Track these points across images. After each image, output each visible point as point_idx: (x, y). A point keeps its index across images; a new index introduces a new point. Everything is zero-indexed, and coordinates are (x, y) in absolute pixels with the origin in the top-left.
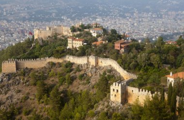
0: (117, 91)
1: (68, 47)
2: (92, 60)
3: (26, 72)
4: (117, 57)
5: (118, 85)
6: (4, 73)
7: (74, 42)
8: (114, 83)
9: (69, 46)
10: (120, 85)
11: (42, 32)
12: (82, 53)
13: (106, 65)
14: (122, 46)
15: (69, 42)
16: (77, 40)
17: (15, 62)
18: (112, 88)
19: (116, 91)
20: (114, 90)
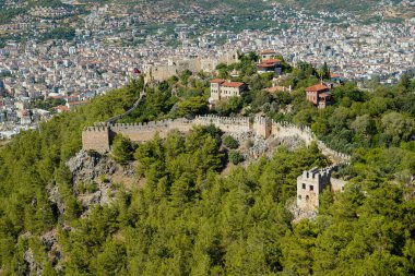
0: (312, 188)
1: (211, 100)
2: (259, 125)
5: (314, 177)
6: (87, 151)
7: (223, 88)
8: (305, 173)
9: (214, 97)
13: (287, 134)
14: (321, 96)
15: (212, 88)
16: (230, 86)
17: (106, 129)
18: (300, 182)
19: (308, 188)
20: (304, 186)
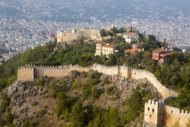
0: (153, 110)
1: (96, 54)
2: (124, 71)
3: (46, 81)
4: (154, 68)
5: (155, 104)
6: (20, 82)
7: (103, 48)
8: (150, 101)
9: (98, 53)
10: (157, 103)
11: (66, 34)
12: (113, 61)
13: (140, 77)
14: (161, 55)
15: (97, 48)
16: (108, 46)
17: (33, 69)
18: (146, 106)
19: (151, 110)
20: (149, 109)
